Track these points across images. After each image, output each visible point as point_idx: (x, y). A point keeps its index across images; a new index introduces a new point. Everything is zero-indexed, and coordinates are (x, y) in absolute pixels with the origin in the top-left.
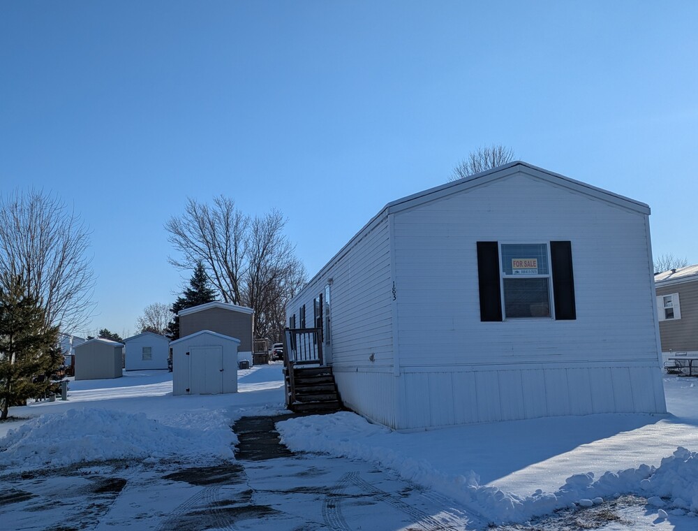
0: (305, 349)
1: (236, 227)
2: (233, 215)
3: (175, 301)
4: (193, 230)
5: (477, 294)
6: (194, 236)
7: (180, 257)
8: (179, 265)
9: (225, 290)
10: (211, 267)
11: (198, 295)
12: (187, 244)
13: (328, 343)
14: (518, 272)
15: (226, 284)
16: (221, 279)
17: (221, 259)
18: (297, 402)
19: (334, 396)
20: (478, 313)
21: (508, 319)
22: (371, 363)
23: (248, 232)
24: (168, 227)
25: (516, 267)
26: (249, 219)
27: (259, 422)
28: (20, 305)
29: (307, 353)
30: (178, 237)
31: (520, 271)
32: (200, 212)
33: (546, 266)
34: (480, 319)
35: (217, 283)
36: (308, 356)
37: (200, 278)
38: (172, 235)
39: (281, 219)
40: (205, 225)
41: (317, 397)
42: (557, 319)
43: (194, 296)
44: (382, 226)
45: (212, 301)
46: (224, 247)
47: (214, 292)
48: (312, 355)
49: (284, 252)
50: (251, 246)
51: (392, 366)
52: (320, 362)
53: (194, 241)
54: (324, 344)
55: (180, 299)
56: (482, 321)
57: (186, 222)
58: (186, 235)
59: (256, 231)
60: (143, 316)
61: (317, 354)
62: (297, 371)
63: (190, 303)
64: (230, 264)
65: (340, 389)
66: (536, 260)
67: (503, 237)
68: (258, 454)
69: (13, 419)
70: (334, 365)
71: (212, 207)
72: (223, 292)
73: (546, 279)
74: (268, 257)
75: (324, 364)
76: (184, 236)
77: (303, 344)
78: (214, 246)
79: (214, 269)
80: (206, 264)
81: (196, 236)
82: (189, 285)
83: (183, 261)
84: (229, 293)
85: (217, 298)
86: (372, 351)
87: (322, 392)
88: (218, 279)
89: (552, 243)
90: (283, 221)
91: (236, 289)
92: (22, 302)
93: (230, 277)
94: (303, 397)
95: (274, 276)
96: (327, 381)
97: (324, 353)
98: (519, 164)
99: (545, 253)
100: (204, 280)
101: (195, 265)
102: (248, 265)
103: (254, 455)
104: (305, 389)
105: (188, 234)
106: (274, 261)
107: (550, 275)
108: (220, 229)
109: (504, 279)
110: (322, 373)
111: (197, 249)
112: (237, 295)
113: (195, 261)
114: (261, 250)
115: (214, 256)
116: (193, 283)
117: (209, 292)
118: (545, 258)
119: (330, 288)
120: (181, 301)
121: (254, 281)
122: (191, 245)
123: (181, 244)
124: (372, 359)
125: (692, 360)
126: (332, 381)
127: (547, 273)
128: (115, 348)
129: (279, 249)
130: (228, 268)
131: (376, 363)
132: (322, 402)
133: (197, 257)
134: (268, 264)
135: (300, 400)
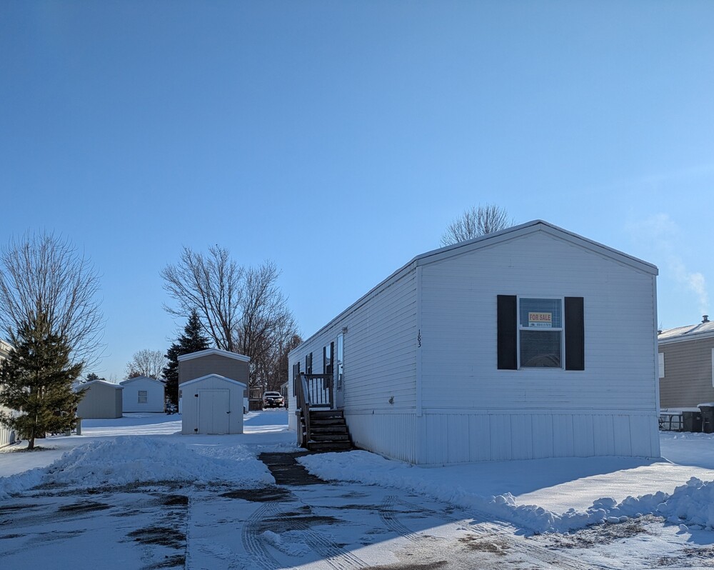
0: (317, 393)
1: (230, 277)
2: (227, 265)
3: (170, 347)
4: (187, 278)
5: (495, 344)
6: (189, 285)
7: (176, 304)
8: (174, 312)
9: (219, 338)
10: (205, 315)
11: (192, 342)
12: (182, 292)
13: (339, 388)
14: (533, 325)
15: (220, 332)
16: (215, 327)
17: (215, 308)
18: (312, 441)
19: (347, 437)
20: (496, 362)
21: (522, 368)
22: (390, 406)
23: (242, 283)
24: (163, 275)
25: (532, 320)
26: (242, 270)
27: (279, 457)
28: (46, 342)
29: (319, 397)
30: (173, 285)
31: (536, 324)
32: (195, 262)
33: (560, 320)
34: (497, 367)
35: (211, 331)
36: (319, 400)
37: (194, 326)
38: (168, 282)
39: (275, 271)
40: (200, 274)
41: (330, 437)
42: (567, 369)
43: (188, 343)
44: (410, 277)
45: (206, 349)
46: (218, 296)
47: (208, 340)
48: (324, 399)
49: (277, 303)
50: (244, 296)
51: (414, 407)
52: (331, 406)
53: (189, 289)
54: (334, 390)
55: (175, 345)
56: (498, 368)
57: (181, 270)
58: (182, 283)
59: (250, 282)
60: (132, 361)
61: (328, 399)
62: (311, 413)
63: (183, 350)
64: (223, 313)
65: (352, 430)
66: (550, 314)
67: (521, 292)
68: (294, 481)
69: (40, 449)
70: (345, 408)
71: (207, 257)
72: (217, 340)
73: (559, 332)
74: (260, 308)
75: (335, 408)
76: (179, 284)
77: (315, 388)
78: (208, 295)
79: (208, 317)
80: (201, 312)
81: (191, 284)
82: (183, 332)
83: (178, 309)
84: (222, 341)
85: (211, 346)
86: (391, 395)
87: (333, 433)
88: (211, 327)
89: (567, 299)
90: (276, 273)
91: (229, 338)
92: (47, 339)
93: (223, 326)
94: (318, 437)
95: (266, 327)
96: (339, 423)
97: (334, 397)
98: (540, 222)
99: (559, 308)
100: (199, 328)
101: (190, 313)
102: (241, 314)
103: (291, 482)
104: (318, 429)
105: (183, 282)
106: (266, 312)
107: (563, 329)
108: (214, 278)
109: (521, 331)
110: (333, 416)
111: (192, 297)
112: (230, 343)
113: (190, 309)
114: (254, 301)
115: (208, 305)
116: (187, 330)
117: (203, 340)
118: (559, 313)
119: (344, 336)
120: (175, 348)
121: (248, 331)
122: (186, 293)
123: (176, 292)
124: (391, 401)
125: (672, 416)
126: (343, 423)
127: (560, 326)
128: (117, 390)
129: (272, 301)
130: (222, 317)
131: (395, 405)
132: (335, 441)
133: (191, 305)
134: (260, 315)
135: (314, 439)
